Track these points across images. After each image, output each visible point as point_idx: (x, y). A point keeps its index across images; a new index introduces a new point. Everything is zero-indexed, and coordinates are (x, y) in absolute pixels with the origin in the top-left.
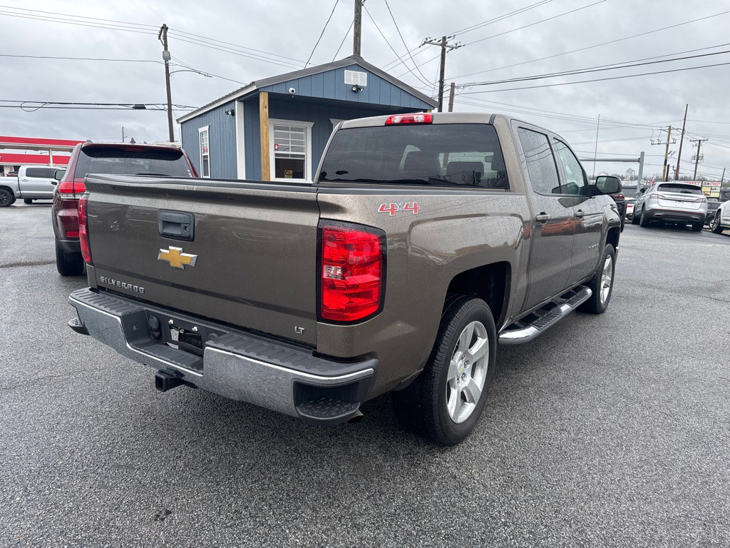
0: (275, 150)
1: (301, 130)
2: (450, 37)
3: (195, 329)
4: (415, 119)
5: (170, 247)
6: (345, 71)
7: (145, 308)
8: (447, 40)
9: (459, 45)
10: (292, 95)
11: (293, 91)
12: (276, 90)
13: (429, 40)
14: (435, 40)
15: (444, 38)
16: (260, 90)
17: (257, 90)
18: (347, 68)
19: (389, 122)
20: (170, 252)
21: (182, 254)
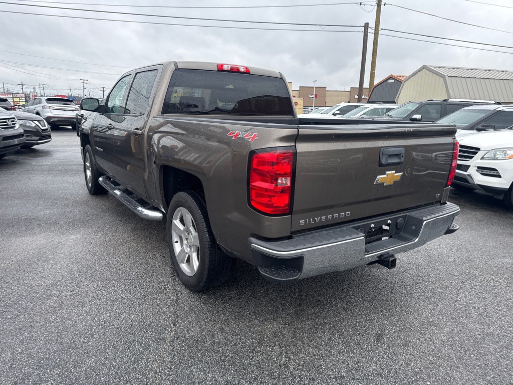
3: (389, 221)
5: (387, 172)
19: (220, 69)
20: (387, 175)
21: (396, 174)
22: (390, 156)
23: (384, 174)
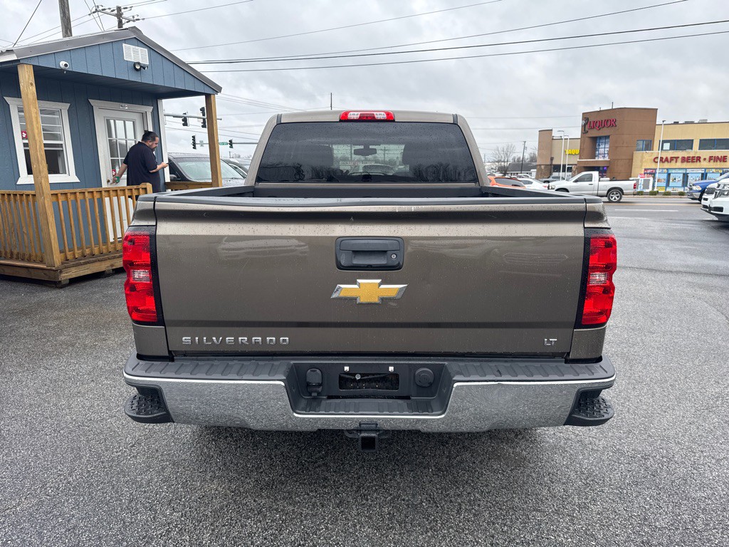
0: (23, 138)
1: (53, 113)
2: (126, 8)
3: (391, 369)
4: (376, 116)
5: (359, 281)
6: (124, 45)
7: (292, 362)
8: (123, 11)
9: (136, 18)
10: (64, 70)
11: (66, 65)
12: (43, 63)
13: (101, 8)
14: (109, 9)
15: (119, 9)
16: (21, 62)
17: (18, 61)
18: (125, 41)
19: (344, 119)
20: (359, 286)
21: (382, 286)
22: (356, 253)
23: (355, 283)
